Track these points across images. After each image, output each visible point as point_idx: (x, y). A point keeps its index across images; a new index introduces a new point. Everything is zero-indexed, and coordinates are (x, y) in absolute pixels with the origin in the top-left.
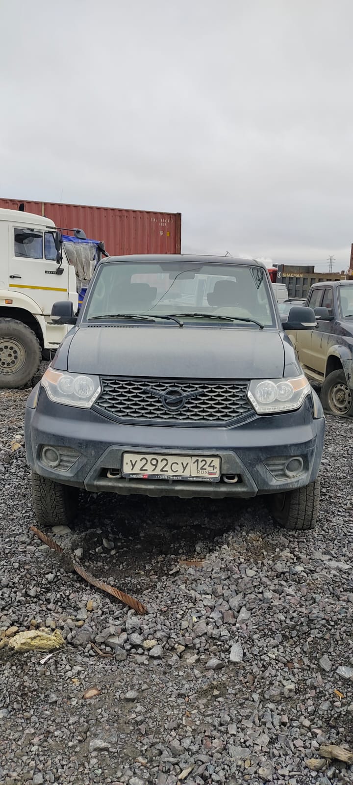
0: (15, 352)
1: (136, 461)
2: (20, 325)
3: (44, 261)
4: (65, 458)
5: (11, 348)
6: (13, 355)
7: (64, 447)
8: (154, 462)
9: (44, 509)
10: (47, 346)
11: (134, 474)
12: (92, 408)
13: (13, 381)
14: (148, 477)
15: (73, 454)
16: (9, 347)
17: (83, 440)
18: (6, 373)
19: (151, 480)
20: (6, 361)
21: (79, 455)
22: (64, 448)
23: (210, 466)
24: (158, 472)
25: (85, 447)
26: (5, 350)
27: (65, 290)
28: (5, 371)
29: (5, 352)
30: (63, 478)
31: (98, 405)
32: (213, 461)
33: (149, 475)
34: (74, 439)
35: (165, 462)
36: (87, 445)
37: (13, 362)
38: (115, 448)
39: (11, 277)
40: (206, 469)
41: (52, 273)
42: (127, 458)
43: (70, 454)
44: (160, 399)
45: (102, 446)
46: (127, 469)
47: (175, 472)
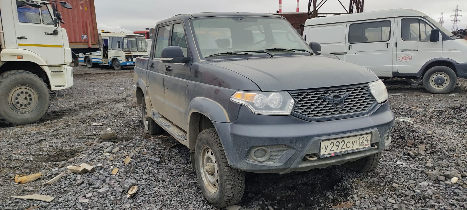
0: (30, 96)
1: (328, 145)
2: (31, 75)
3: (42, 25)
4: (274, 153)
5: (26, 93)
6: (28, 98)
7: (277, 145)
8: (338, 144)
9: (232, 196)
10: (53, 88)
11: (327, 154)
12: (292, 114)
13: (31, 118)
14: (335, 154)
15: (280, 149)
16: (24, 92)
17: (294, 138)
18: (24, 112)
19: (337, 156)
20: (24, 103)
21: (286, 149)
22: (273, 146)
23: (366, 140)
24: (339, 150)
25: (294, 142)
26: (21, 95)
27: (61, 46)
28: (23, 111)
29: (22, 96)
30: (273, 168)
31: (295, 111)
32: (367, 136)
33: (335, 153)
34: (287, 138)
35: (343, 143)
36: (296, 140)
37: (29, 103)
38: (317, 138)
39: (19, 38)
40: (364, 143)
41: (50, 34)
42: (323, 144)
43: (278, 149)
44: (329, 102)
45: (307, 139)
46: (323, 152)
47: (349, 148)
